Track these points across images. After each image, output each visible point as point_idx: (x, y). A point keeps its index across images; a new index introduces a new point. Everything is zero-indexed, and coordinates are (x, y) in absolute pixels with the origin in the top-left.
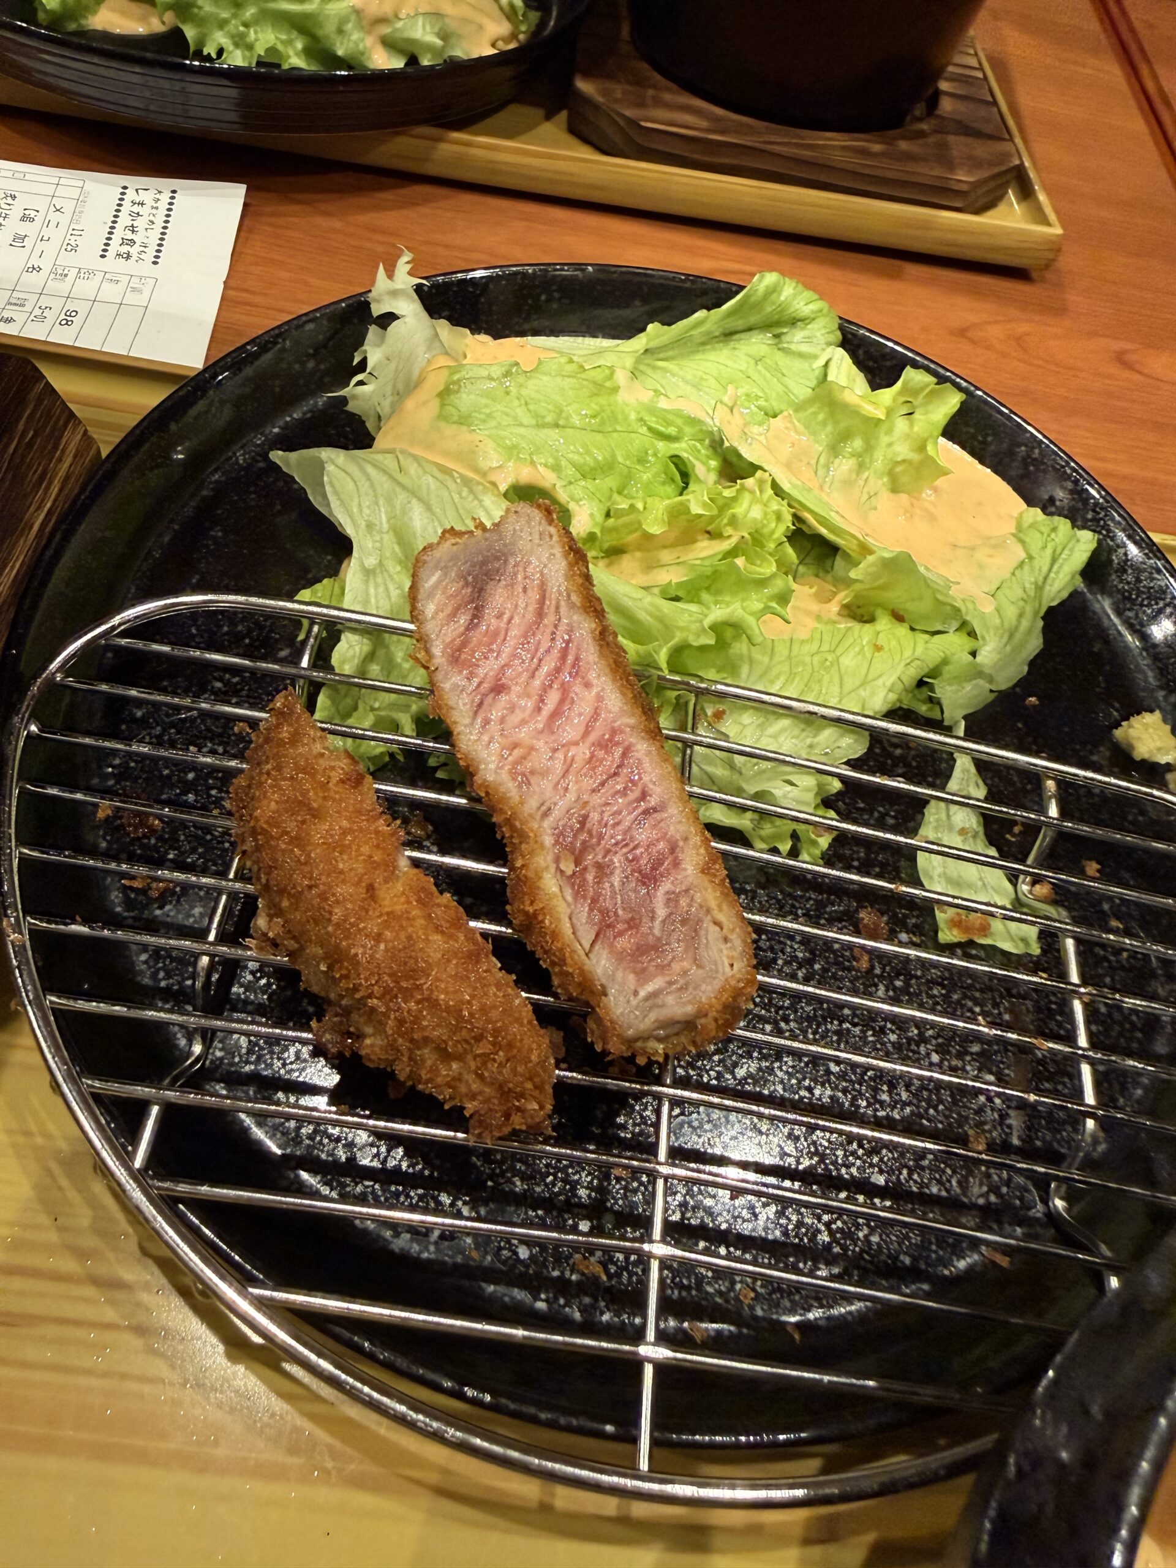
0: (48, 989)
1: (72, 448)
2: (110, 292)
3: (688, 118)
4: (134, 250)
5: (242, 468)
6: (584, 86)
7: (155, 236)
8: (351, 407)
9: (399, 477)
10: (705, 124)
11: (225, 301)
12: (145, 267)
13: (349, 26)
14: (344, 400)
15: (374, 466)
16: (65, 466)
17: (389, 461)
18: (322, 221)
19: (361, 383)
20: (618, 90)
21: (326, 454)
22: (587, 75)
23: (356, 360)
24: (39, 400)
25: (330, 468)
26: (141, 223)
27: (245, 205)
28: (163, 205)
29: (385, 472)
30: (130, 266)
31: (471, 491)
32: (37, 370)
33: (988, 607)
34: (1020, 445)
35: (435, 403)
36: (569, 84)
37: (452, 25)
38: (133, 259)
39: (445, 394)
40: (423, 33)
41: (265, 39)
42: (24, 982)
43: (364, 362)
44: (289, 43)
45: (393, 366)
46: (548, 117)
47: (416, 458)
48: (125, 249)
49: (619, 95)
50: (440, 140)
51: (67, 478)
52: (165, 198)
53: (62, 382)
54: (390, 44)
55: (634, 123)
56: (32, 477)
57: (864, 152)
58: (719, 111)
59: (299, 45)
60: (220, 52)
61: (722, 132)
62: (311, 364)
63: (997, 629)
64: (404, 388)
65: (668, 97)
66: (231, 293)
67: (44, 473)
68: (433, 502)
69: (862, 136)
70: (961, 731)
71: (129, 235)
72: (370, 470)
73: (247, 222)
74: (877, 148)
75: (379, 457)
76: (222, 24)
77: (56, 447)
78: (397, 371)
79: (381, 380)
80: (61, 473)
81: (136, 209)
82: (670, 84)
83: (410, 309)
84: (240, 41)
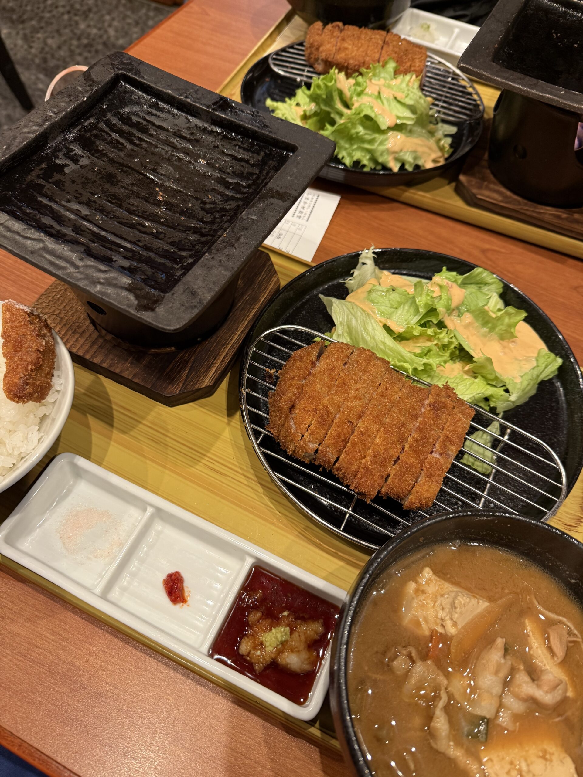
0: (248, 404)
1: (274, 282)
2: (293, 229)
3: (496, 196)
4: (302, 215)
5: (314, 296)
6: (462, 178)
7: (309, 211)
8: (346, 285)
9: (351, 310)
10: (500, 198)
11: (324, 237)
12: (303, 222)
13: (385, 153)
14: (345, 283)
15: (346, 306)
16: (271, 287)
17: (349, 304)
18: (361, 213)
19: (351, 280)
20: (474, 181)
21: (334, 300)
22: (465, 174)
23: (351, 272)
24: (269, 266)
25: (334, 305)
26: (306, 206)
27: (339, 204)
28: (314, 200)
29: (348, 309)
30: (300, 221)
31: (369, 318)
32: (269, 257)
33: (518, 381)
34: (553, 336)
35: (366, 294)
36: (457, 176)
37: (419, 154)
38: (301, 218)
39: (370, 292)
40: (409, 158)
41: (357, 155)
42: (244, 403)
43: (353, 273)
44: (364, 156)
45: (360, 278)
46: (449, 183)
47: (357, 306)
48: (299, 215)
49: (473, 183)
50: (405, 191)
51: (271, 290)
52: (315, 197)
53: (274, 259)
54: (397, 159)
55: (474, 195)
56: (263, 288)
57: (559, 217)
58: (508, 193)
59: (368, 157)
60: (343, 158)
61: (506, 203)
62: (340, 270)
63: (518, 389)
64: (361, 285)
65: (492, 186)
66: (327, 235)
67: (266, 287)
68: (359, 319)
69: (560, 210)
70: (500, 416)
71: (302, 210)
72: (345, 308)
73: (338, 209)
74: (564, 216)
75: (347, 303)
76: (346, 149)
77: (270, 280)
78: (361, 279)
79: (356, 280)
80: (270, 289)
81: (306, 201)
82: (496, 181)
83: (370, 263)
84: (350, 155)
